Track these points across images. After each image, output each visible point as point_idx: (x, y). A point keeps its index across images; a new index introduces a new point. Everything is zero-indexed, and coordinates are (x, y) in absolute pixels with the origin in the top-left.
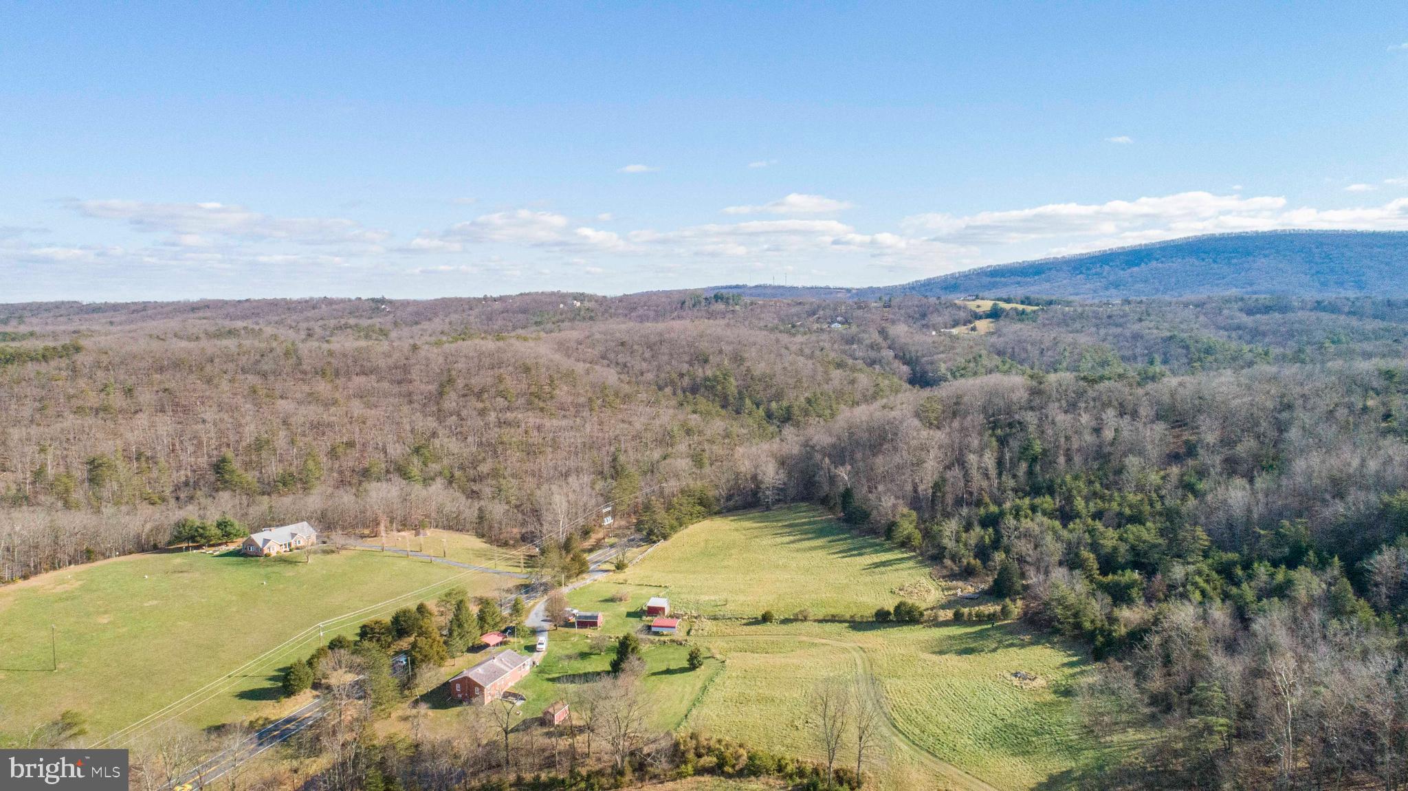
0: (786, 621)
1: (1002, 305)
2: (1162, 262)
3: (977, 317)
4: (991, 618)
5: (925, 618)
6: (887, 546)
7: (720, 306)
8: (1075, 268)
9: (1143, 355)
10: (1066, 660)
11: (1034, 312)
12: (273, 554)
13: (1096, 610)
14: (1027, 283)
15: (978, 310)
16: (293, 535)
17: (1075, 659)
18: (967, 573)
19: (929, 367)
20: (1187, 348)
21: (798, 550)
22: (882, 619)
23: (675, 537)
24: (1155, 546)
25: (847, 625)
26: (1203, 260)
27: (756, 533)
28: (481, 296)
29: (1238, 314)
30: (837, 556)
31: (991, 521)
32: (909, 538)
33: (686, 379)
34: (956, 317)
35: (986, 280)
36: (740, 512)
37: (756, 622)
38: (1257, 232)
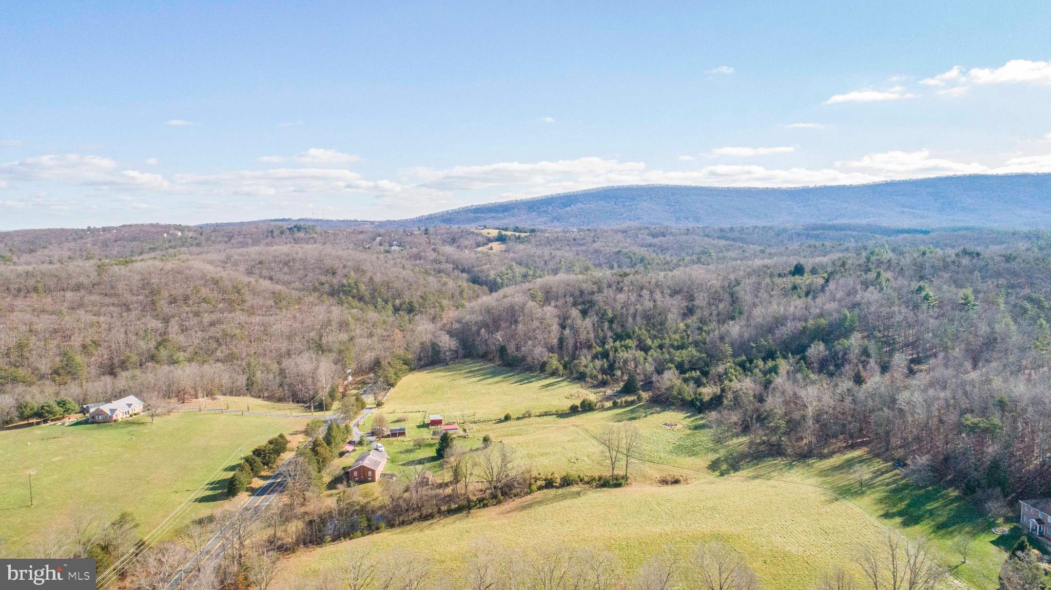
0: (518, 419)
1: (504, 233)
2: (584, 204)
3: (490, 240)
4: (632, 403)
5: (597, 407)
6: (543, 376)
7: (301, 235)
8: (530, 208)
9: (606, 263)
10: (685, 416)
11: (527, 237)
12: (119, 419)
13: (689, 391)
14: (499, 218)
15: (490, 236)
16: (130, 405)
17: (689, 414)
18: (604, 384)
19: (480, 275)
20: (630, 258)
21: (488, 384)
22: (574, 410)
23: (399, 384)
24: (700, 358)
25: (555, 416)
26: (609, 203)
27: (451, 377)
28: (85, 227)
29: (647, 237)
30: (516, 384)
31: (605, 355)
32: (557, 369)
33: (327, 285)
34: (477, 241)
35: (472, 215)
36: (428, 367)
37: (501, 421)
38: (638, 186)
